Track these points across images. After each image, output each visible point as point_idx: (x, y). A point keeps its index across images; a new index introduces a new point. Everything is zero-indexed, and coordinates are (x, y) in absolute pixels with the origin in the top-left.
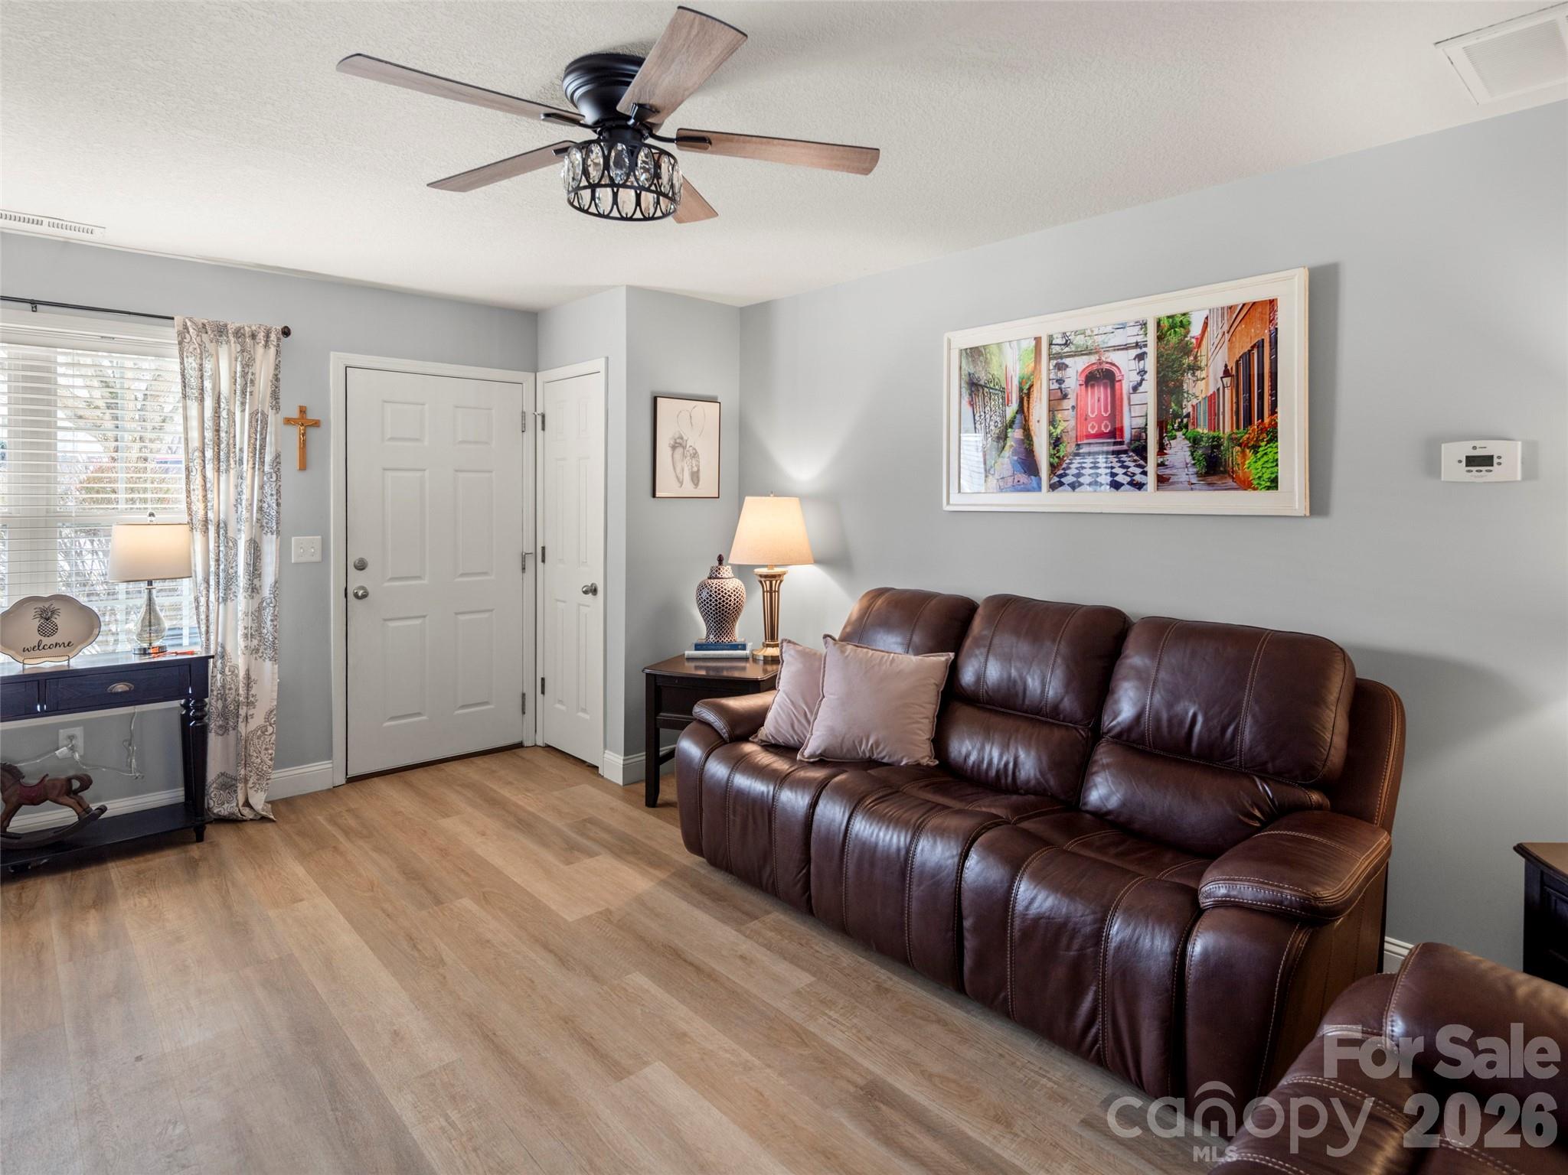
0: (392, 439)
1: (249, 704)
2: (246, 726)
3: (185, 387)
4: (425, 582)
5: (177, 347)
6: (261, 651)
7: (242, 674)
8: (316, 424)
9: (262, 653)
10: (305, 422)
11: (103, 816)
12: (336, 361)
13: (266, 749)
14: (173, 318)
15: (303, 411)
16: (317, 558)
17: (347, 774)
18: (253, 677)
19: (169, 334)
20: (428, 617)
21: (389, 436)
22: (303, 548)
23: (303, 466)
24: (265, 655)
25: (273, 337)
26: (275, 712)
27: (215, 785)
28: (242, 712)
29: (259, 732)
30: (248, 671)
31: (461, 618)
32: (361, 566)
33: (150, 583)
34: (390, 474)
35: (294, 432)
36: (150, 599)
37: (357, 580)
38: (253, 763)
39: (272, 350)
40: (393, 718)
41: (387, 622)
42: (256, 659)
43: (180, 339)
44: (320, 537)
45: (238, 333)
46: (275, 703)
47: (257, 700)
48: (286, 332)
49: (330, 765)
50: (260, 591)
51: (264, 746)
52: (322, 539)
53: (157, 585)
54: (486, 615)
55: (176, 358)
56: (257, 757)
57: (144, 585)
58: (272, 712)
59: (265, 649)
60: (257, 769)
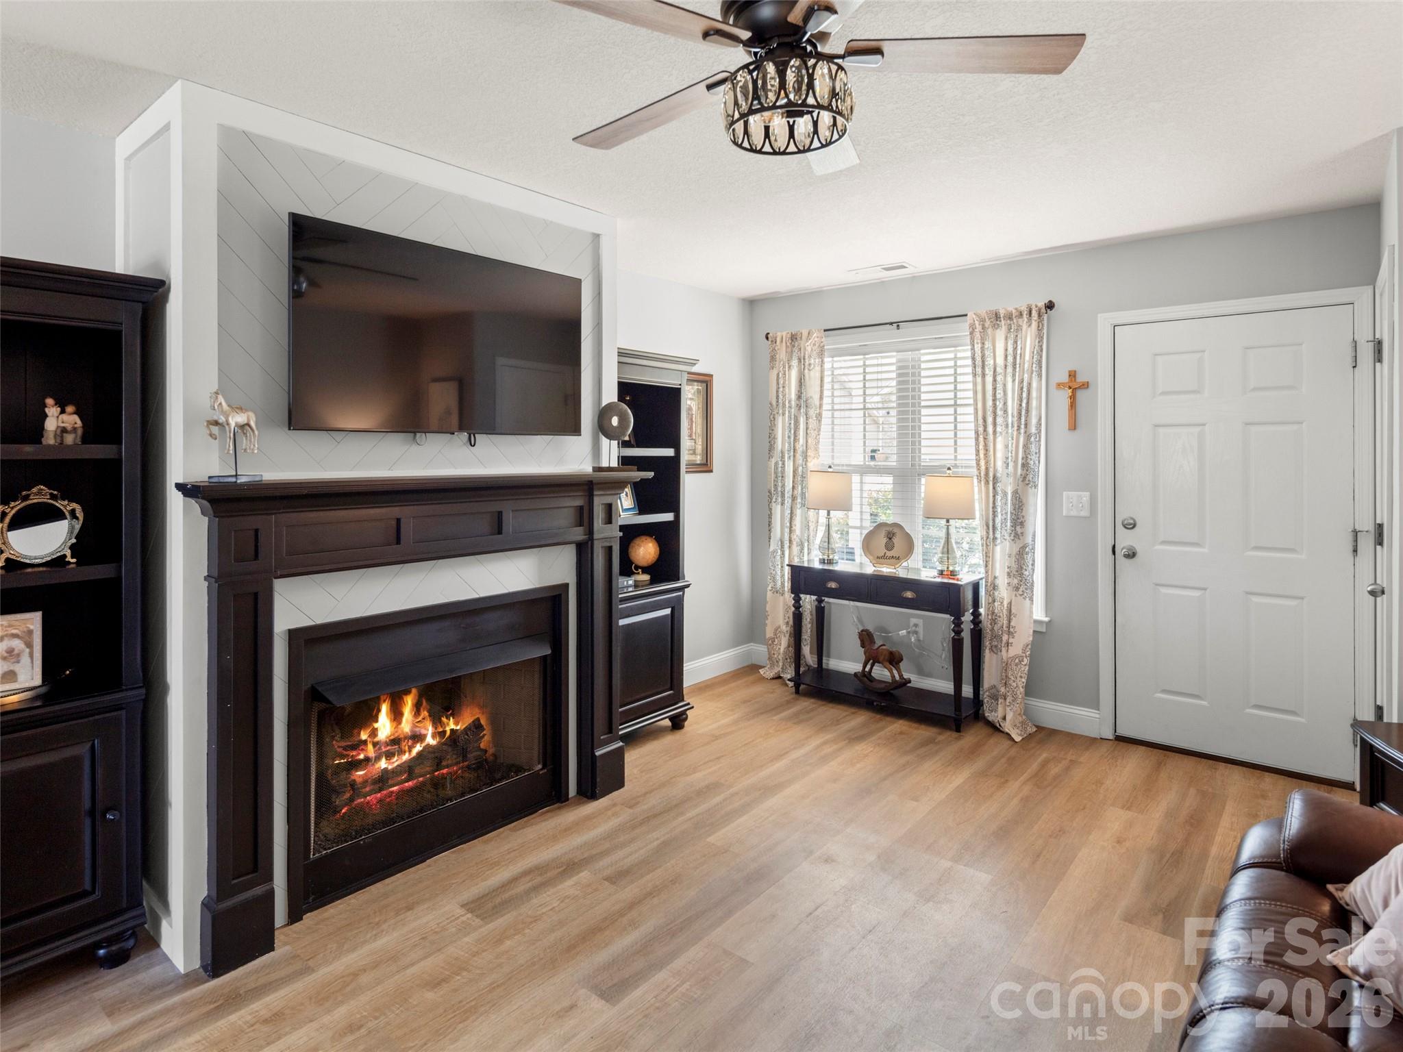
0: (1164, 393)
1: (1009, 633)
2: (1007, 651)
3: (975, 367)
4: (1205, 550)
5: (969, 337)
6: (1021, 589)
7: (1005, 603)
8: (1085, 386)
9: (1023, 591)
10: (1076, 386)
11: (908, 685)
12: (1104, 322)
13: (1021, 677)
14: (966, 315)
15: (1072, 375)
16: (1085, 513)
17: (1115, 732)
18: (1013, 611)
19: (963, 328)
20: (1208, 590)
21: (1160, 391)
22: (1073, 502)
23: (1073, 426)
24: (1025, 594)
25: (1034, 313)
26: (1030, 647)
27: (987, 693)
28: (1005, 638)
29: (1017, 661)
30: (1010, 603)
31: (1255, 599)
32: (1131, 526)
33: (948, 521)
34: (1161, 430)
35: (1063, 397)
36: (948, 534)
37: (1126, 540)
38: (1011, 685)
39: (1034, 324)
40: (1164, 691)
41: (1158, 587)
42: (1016, 595)
43: (971, 329)
44: (1088, 493)
45: (1010, 317)
46: (1031, 639)
47: (1016, 632)
48: (1050, 306)
49: (1097, 716)
50: (1021, 537)
51: (1020, 674)
52: (1091, 495)
53: (951, 522)
54: (1293, 603)
55: (968, 345)
56: (1014, 681)
57: (943, 522)
58: (1028, 645)
59: (1026, 589)
60: (1013, 691)
